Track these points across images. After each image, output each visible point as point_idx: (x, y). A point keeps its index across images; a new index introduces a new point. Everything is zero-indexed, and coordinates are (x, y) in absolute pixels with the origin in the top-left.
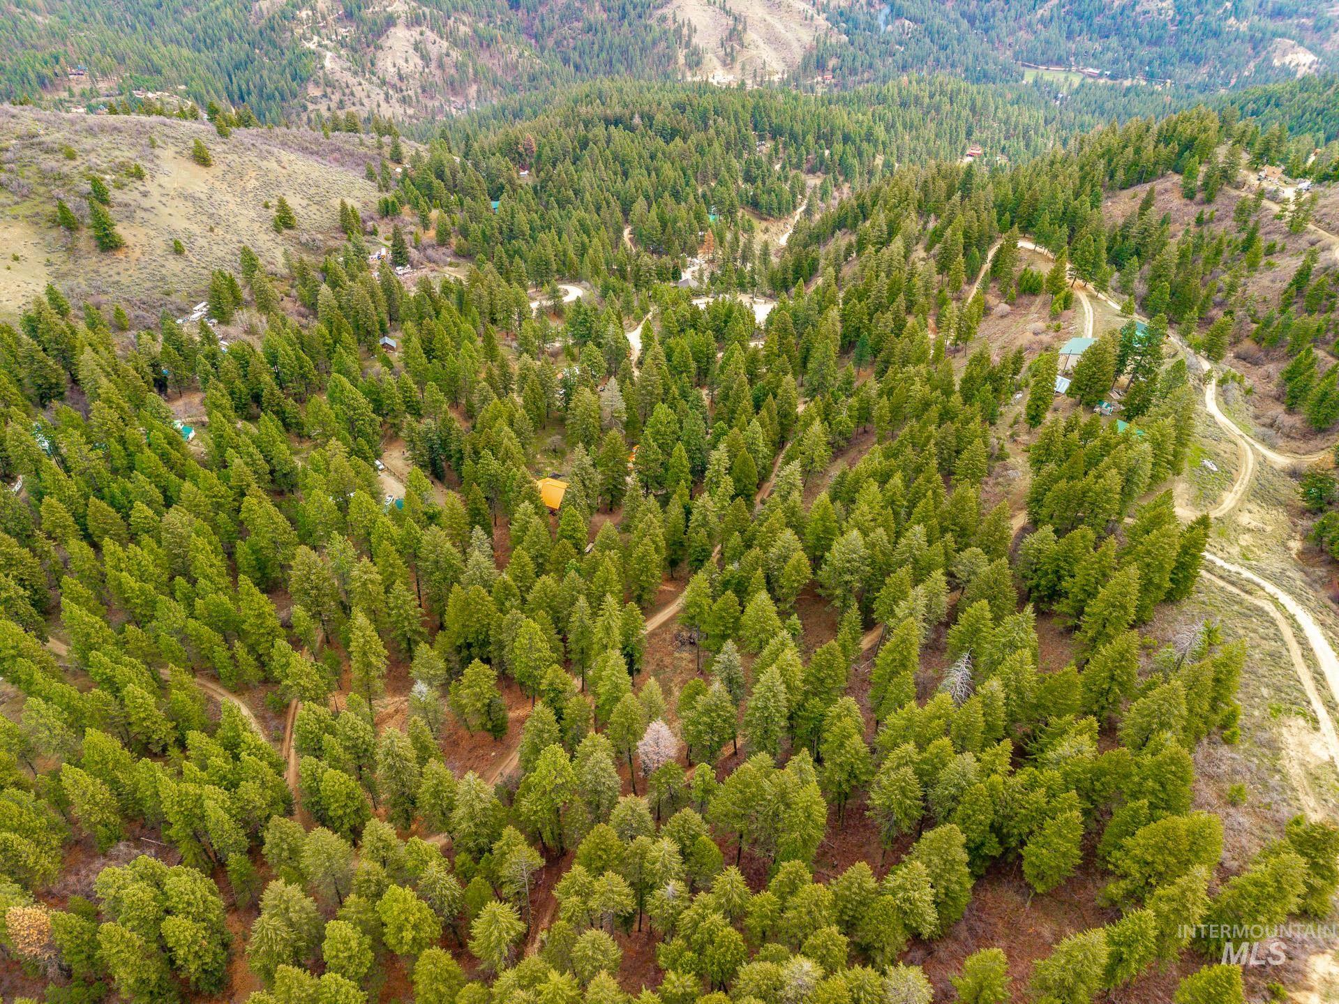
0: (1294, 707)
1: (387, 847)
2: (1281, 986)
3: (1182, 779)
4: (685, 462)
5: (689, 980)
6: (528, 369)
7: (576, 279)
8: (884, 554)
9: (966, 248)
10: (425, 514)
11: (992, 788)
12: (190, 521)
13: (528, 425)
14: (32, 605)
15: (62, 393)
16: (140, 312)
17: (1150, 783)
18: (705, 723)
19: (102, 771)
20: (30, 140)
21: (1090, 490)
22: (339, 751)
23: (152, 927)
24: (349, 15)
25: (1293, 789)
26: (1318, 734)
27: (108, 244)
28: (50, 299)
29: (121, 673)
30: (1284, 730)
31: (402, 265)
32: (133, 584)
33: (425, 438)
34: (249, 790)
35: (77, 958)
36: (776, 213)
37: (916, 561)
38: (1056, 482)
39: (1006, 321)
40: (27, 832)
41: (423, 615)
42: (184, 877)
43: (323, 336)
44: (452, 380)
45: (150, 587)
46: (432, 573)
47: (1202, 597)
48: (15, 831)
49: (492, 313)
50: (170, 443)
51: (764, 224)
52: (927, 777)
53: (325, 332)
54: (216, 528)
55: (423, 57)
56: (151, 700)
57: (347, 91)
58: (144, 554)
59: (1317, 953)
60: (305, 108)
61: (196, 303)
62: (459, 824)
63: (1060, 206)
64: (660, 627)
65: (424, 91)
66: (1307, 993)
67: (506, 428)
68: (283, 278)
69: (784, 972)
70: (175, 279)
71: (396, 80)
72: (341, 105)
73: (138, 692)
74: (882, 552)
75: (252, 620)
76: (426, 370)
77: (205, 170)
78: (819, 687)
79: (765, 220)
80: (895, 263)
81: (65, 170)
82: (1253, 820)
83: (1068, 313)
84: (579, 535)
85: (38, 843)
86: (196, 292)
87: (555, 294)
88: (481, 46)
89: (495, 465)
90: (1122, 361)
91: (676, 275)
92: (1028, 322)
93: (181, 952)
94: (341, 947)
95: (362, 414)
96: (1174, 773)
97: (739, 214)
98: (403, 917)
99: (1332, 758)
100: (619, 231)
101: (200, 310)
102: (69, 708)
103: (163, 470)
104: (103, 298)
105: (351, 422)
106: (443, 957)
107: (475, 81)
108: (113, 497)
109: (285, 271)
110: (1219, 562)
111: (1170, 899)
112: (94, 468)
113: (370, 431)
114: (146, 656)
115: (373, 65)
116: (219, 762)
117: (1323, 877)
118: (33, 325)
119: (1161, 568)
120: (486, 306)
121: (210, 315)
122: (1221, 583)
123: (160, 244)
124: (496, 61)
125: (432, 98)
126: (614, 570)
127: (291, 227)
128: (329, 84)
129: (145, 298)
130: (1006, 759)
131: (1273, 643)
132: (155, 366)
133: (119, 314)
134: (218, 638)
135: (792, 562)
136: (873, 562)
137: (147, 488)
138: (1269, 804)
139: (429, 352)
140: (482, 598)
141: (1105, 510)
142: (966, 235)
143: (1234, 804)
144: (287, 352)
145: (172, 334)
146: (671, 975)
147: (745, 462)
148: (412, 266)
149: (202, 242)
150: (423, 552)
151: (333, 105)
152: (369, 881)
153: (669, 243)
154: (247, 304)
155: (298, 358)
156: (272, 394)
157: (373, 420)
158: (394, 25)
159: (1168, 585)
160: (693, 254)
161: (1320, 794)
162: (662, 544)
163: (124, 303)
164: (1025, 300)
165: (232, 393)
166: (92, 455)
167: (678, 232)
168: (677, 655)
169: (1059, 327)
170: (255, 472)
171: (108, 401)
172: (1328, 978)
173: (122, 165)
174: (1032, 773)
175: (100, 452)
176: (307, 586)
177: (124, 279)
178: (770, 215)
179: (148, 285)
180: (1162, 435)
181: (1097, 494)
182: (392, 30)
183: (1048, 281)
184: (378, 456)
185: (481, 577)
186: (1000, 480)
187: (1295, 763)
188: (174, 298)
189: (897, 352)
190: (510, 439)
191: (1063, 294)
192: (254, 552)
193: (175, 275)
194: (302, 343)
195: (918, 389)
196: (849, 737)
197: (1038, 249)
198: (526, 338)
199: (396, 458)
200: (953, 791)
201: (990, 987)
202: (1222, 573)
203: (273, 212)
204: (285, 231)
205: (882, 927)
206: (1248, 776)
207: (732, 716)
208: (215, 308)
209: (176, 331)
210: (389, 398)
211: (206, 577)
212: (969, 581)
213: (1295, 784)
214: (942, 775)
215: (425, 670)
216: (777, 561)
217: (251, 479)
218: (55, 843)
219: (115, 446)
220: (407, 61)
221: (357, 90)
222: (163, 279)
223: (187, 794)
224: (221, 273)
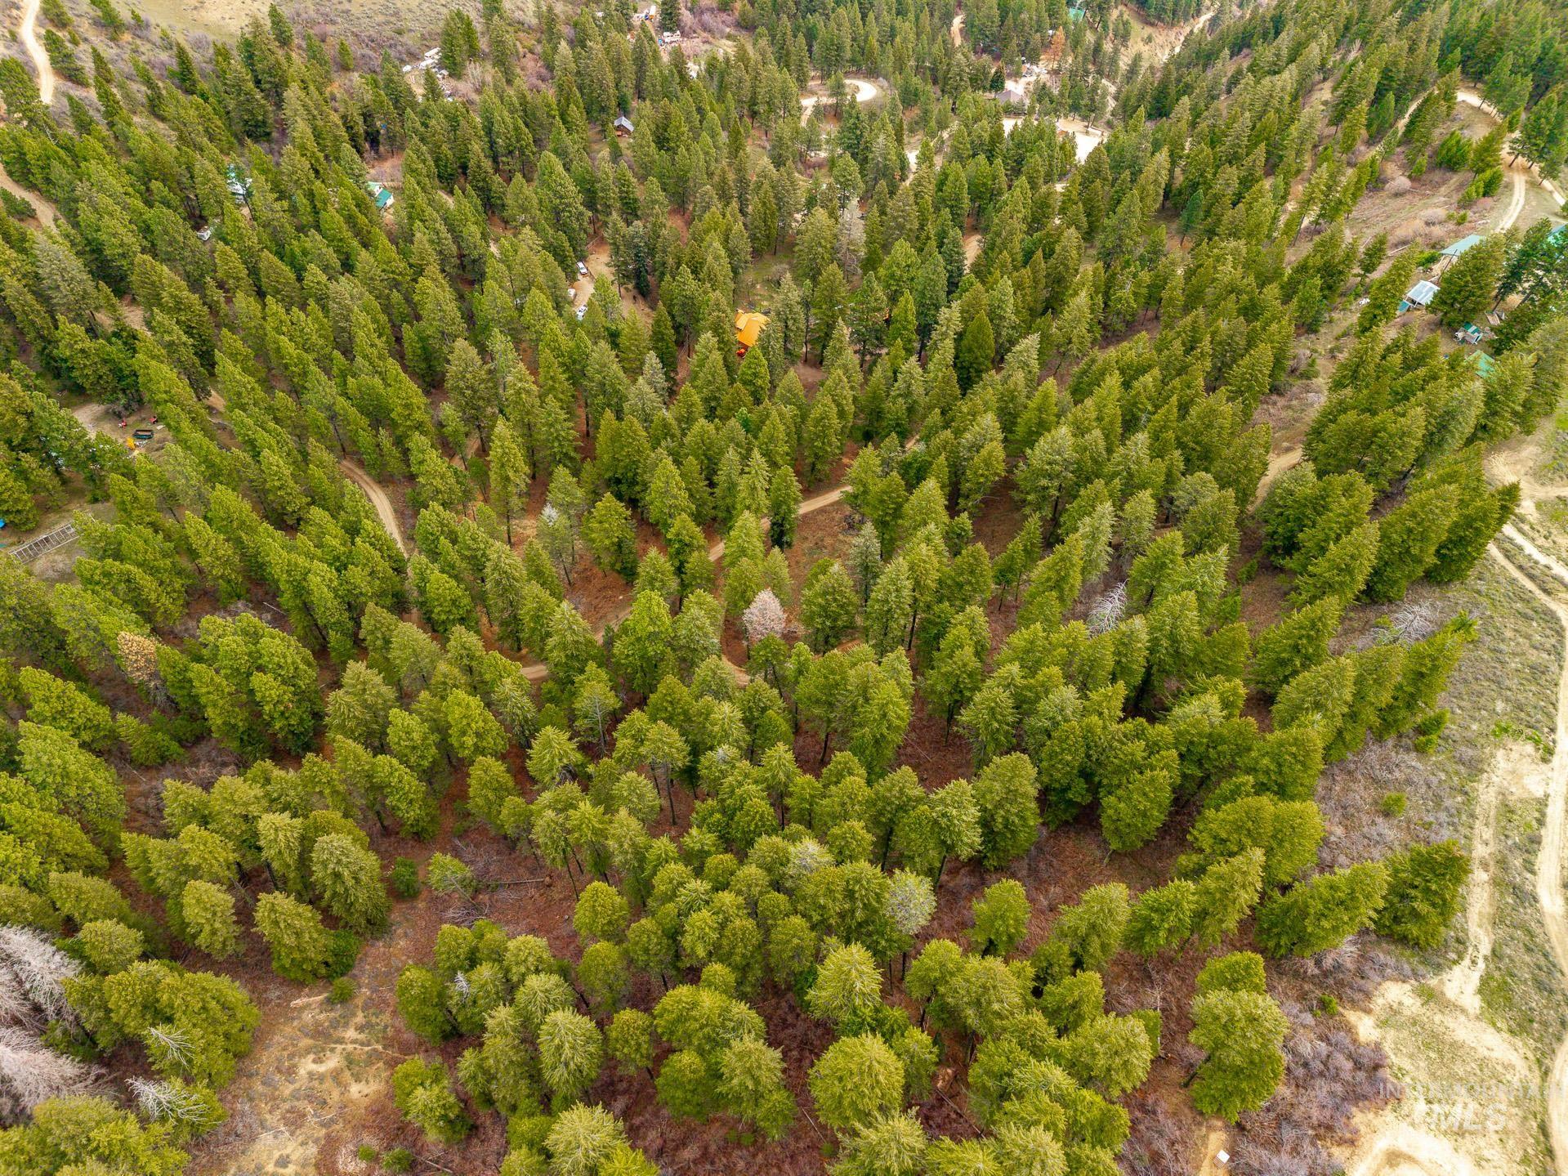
0: (1529, 731)
1: (471, 657)
2: (1335, 1000)
3: (1303, 764)
4: (910, 317)
5: (710, 839)
6: (765, 177)
7: (872, 74)
8: (1095, 461)
9: (1380, 93)
10: (607, 329)
11: (1090, 729)
12: (362, 294)
13: (745, 247)
14: (196, 354)
15: (268, 134)
16: (367, 51)
17: (1266, 761)
18: (820, 605)
19: (228, 527)
21: (1385, 430)
22: (454, 557)
23: (242, 677)
25: (1472, 816)
26: (1544, 767)
28: (273, 22)
29: (261, 436)
30: (1500, 753)
31: (671, 30)
32: (291, 351)
33: (630, 244)
34: (357, 575)
35: (180, 692)
36: (1168, 17)
37: (1131, 475)
38: (1345, 411)
39: (1399, 202)
40: (153, 571)
41: (575, 439)
42: (277, 641)
43: (548, 105)
44: (679, 178)
45: (310, 357)
46: (596, 396)
47: (1481, 586)
48: (140, 565)
49: (753, 102)
50: (358, 206)
51: (1148, 30)
52: (1024, 704)
53: (553, 101)
54: (387, 309)
56: (287, 471)
58: (310, 322)
59: (1396, 980)
61: (429, 48)
62: (551, 651)
63: (1535, 50)
64: (832, 505)
66: (1363, 1015)
67: (717, 244)
68: (530, 29)
69: (791, 849)
70: (410, 16)
73: (276, 462)
74: (1092, 458)
75: (399, 410)
76: (653, 162)
78: (954, 591)
79: (1152, 25)
80: (1275, 102)
82: (1402, 835)
83: (1489, 201)
84: (760, 382)
85: (161, 583)
86: (430, 34)
87: (838, 90)
89: (692, 285)
90: (1515, 274)
91: (997, 84)
92: (1426, 207)
93: (267, 708)
94: (404, 736)
95: (569, 205)
96: (1294, 756)
97: (1115, 13)
98: (465, 722)
99: (1547, 796)
100: (947, 19)
101: (432, 57)
102: (207, 461)
103: (347, 234)
104: (330, 28)
105: (557, 213)
106: (498, 768)
108: (293, 256)
109: (534, 21)
110: (1529, 548)
111: (1221, 877)
112: (278, 220)
113: (576, 226)
114: (295, 427)
116: (335, 543)
117: (1434, 905)
118: (249, 49)
119: (1424, 538)
120: (746, 93)
121: (441, 65)
122: (1516, 574)
126: (782, 428)
129: (375, 35)
130: (1118, 703)
131: (1545, 656)
132: (367, 116)
133: (343, 50)
134: (364, 422)
135: (984, 452)
136: (1080, 469)
137: (324, 250)
138: (1430, 824)
139: (662, 142)
140: (635, 432)
141: (1394, 457)
142: (1386, 74)
143: (1387, 814)
144: (505, 120)
145: (392, 81)
146: (694, 831)
147: (980, 328)
148: (683, 34)
150: (590, 371)
152: (444, 683)
153: (1005, 40)
154: (484, 57)
155: (516, 129)
156: (479, 167)
157: (581, 214)
159: (1431, 560)
160: (1034, 59)
161: (1505, 828)
162: (850, 408)
163: (351, 38)
164: (1437, 176)
165: (437, 161)
166: (277, 206)
167: (1019, 27)
168: (841, 537)
169: (1463, 218)
170: (441, 252)
171: (303, 148)
172: (1395, 1006)
174: (1141, 724)
175: (285, 204)
176: (461, 384)
177: (355, 9)
178: (1159, 18)
179: (380, 18)
180: (1515, 377)
181: (1391, 436)
183: (1476, 151)
184: (583, 259)
185: (643, 409)
186: (1294, 402)
187: (1492, 791)
188: (405, 39)
189: (1225, 219)
190: (717, 258)
191: (1488, 174)
192: (421, 339)
193: (410, 11)
194: (525, 111)
195: (1228, 271)
196: (961, 647)
197: (1485, 107)
198: (781, 139)
199: (600, 264)
200: (1047, 724)
201: (1002, 917)
202: (1527, 564)
205: (913, 836)
206: (1423, 790)
207: (851, 603)
208: (446, 57)
209: (395, 78)
210: (603, 190)
211: (365, 357)
212: (1187, 511)
213: (1478, 811)
214: (1042, 705)
215: (561, 496)
216: (970, 449)
217: (433, 257)
218: (177, 586)
219: (301, 200)
222: (397, 13)
223: (296, 564)
224: (459, 14)
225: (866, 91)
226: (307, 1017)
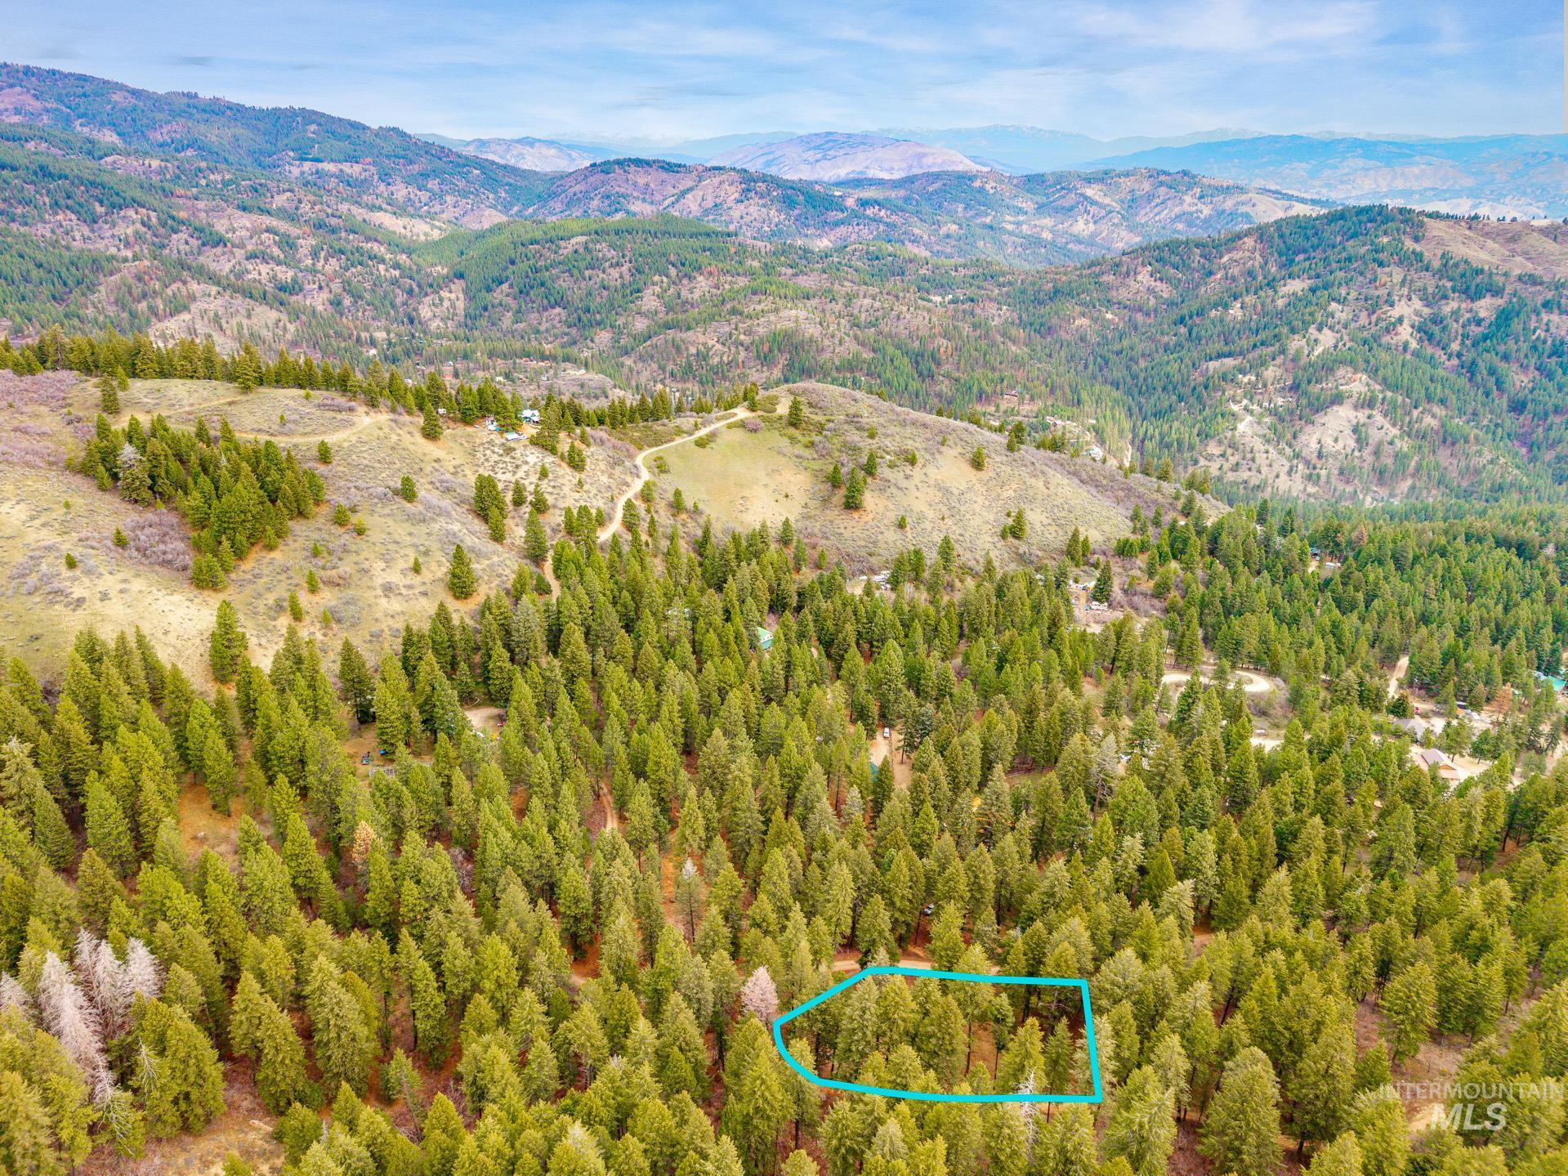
20: (853, 420)
24: (1295, 388)
27: (852, 505)
28: (783, 530)
31: (1100, 601)
55: (1358, 441)
57: (1249, 456)
60: (1196, 462)
61: (886, 568)
65: (1341, 473)
70: (884, 546)
71: (1313, 458)
72: (1236, 468)
77: (974, 472)
81: (861, 444)
86: (892, 560)
87: (1221, 675)
88: (1444, 442)
101: (884, 574)
104: (822, 542)
107: (1413, 476)
115: (1295, 437)
121: (888, 580)
123: (892, 516)
124: (1455, 462)
125: (1347, 482)
127: (1017, 537)
128: (1233, 445)
129: (852, 552)
133: (824, 556)
148: (1110, 606)
149: (928, 525)
151: (1226, 466)
154: (922, 583)
158: (1341, 403)
163: (834, 550)
173: (906, 451)
177: (847, 534)
179: (862, 543)
182: (1335, 408)
193: (886, 543)
203: (1010, 521)
204: (1011, 539)
220: (1336, 440)
221: (1261, 459)
222: (875, 543)
224: (917, 552)
225: (1259, 685)
226: (252, 1136)
